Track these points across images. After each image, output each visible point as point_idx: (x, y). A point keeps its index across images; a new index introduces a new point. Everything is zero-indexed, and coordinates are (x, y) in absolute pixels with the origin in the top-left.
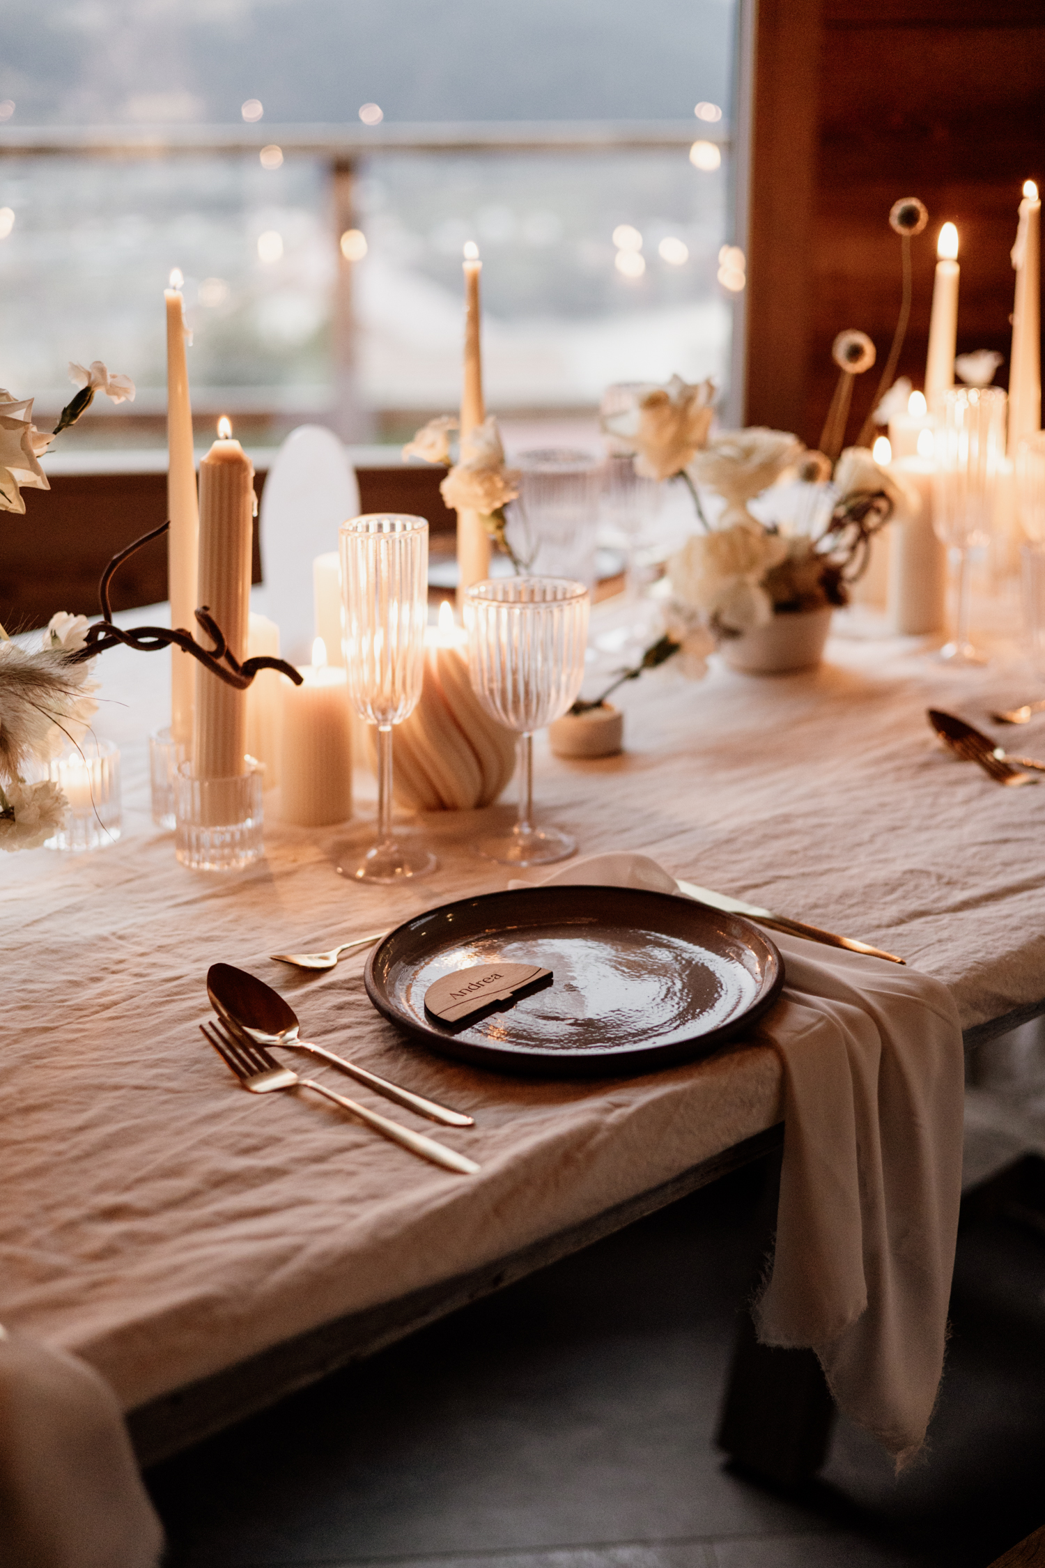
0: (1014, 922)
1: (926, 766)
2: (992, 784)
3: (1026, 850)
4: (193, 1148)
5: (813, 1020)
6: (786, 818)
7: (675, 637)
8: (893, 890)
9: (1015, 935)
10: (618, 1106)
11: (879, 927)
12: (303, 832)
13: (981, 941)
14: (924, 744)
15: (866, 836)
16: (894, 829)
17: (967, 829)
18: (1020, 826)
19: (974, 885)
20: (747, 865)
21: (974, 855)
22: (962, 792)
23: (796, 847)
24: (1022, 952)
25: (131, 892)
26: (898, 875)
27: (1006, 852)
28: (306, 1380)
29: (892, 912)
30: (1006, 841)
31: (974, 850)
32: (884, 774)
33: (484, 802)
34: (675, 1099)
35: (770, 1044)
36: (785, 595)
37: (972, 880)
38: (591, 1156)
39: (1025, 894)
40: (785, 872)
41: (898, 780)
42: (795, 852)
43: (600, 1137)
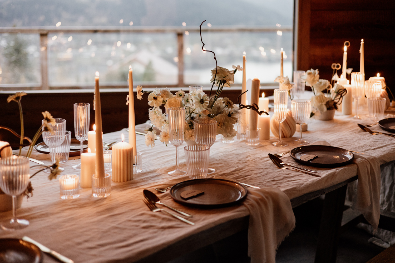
0: (384, 151)
1: (359, 132)
2: (371, 135)
3: (381, 142)
4: (279, 174)
5: (360, 161)
6: (341, 138)
7: (314, 112)
8: (363, 147)
9: (384, 152)
10: (338, 170)
11: (363, 151)
12: (264, 141)
13: (380, 153)
14: (358, 129)
15: (355, 141)
16: (359, 140)
17: (370, 140)
18: (378, 139)
19: (375, 147)
20: (338, 144)
21: (373, 143)
22: (367, 136)
23: (345, 142)
24: (386, 154)
25: (243, 148)
26: (363, 145)
27: (378, 143)
28: (304, 202)
29: (364, 150)
30: (377, 141)
31: (373, 142)
32: (353, 133)
33: (291, 136)
34: (345, 169)
35: (355, 163)
36: (328, 107)
37: (374, 146)
38: (336, 175)
39: (383, 148)
40: (345, 145)
41: (356, 134)
42: (345, 143)
43: (337, 173)
